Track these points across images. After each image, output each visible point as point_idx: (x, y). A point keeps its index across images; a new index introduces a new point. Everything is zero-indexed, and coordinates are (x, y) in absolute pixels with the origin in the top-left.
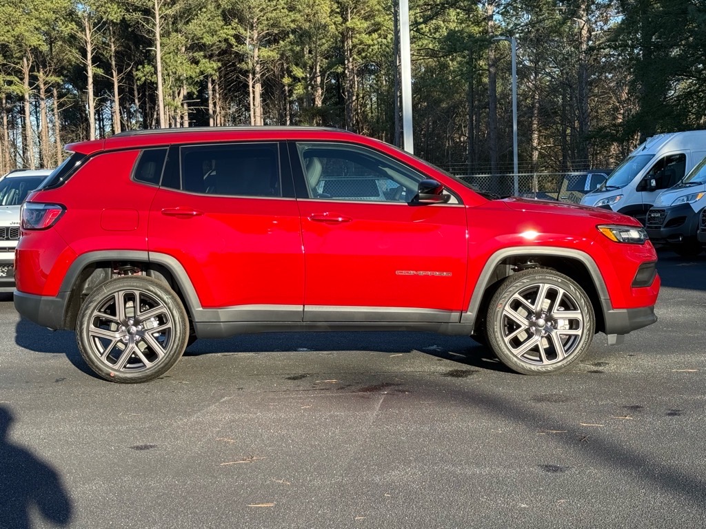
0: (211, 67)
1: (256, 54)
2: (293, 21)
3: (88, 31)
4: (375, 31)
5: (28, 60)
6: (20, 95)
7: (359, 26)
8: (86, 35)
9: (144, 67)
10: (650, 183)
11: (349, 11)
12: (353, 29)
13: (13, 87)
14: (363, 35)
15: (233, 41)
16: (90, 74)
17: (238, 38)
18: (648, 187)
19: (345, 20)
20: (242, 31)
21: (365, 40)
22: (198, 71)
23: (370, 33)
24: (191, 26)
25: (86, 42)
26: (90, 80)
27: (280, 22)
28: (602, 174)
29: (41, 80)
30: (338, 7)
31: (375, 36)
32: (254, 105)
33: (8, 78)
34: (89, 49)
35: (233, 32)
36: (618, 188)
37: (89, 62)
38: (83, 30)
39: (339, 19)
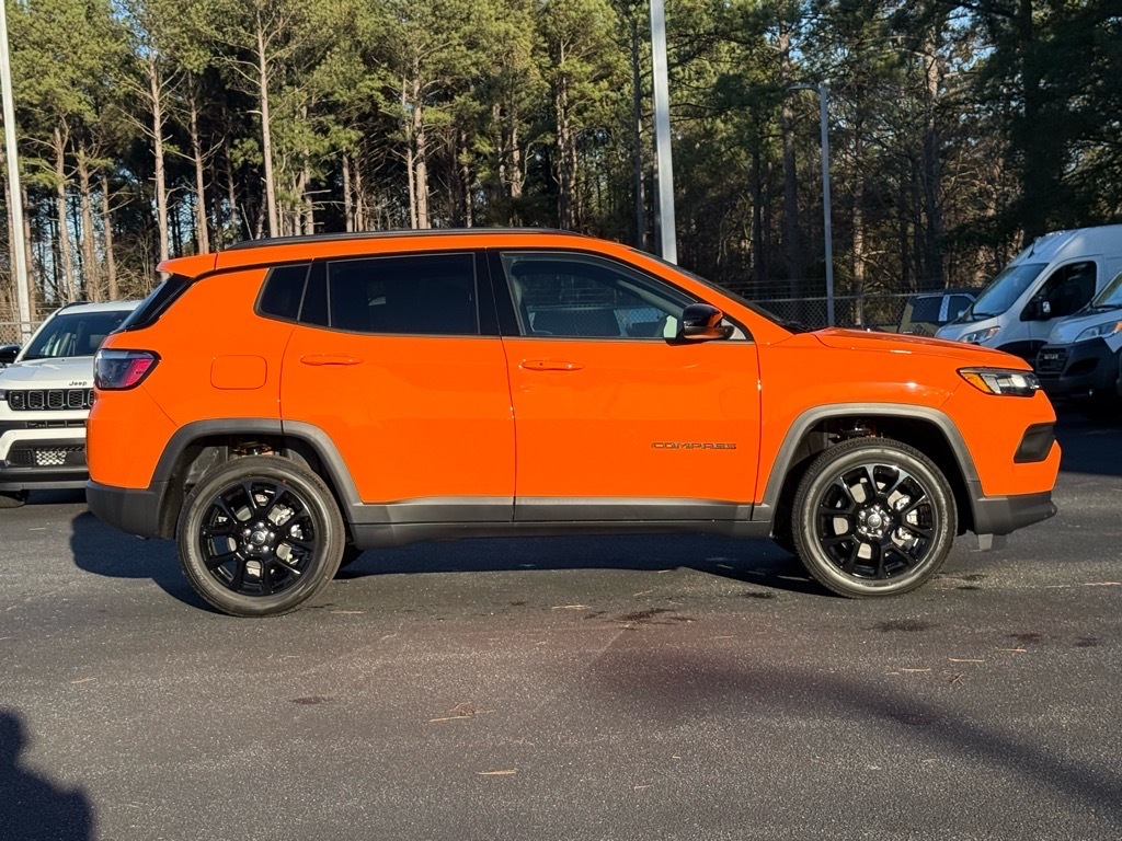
0: (346, 137)
1: (418, 117)
2: (474, 64)
3: (154, 87)
4: (601, 78)
5: (62, 131)
6: (50, 186)
7: (579, 70)
8: (151, 93)
9: (242, 142)
10: (1042, 308)
11: (562, 48)
12: (569, 75)
13: (39, 176)
14: (586, 83)
15: (380, 98)
16: (159, 153)
17: (390, 94)
18: (1039, 314)
19: (556, 62)
20: (393, 81)
21: (588, 92)
22: (326, 143)
23: (595, 81)
24: (316, 75)
25: (152, 104)
26: (160, 163)
27: (454, 66)
28: (966, 295)
29: (81, 162)
30: (545, 42)
31: (604, 84)
32: (416, 197)
33: (32, 162)
34: (157, 113)
35: (380, 84)
36: (992, 316)
37: (158, 134)
38: (148, 87)
39: (547, 61)
